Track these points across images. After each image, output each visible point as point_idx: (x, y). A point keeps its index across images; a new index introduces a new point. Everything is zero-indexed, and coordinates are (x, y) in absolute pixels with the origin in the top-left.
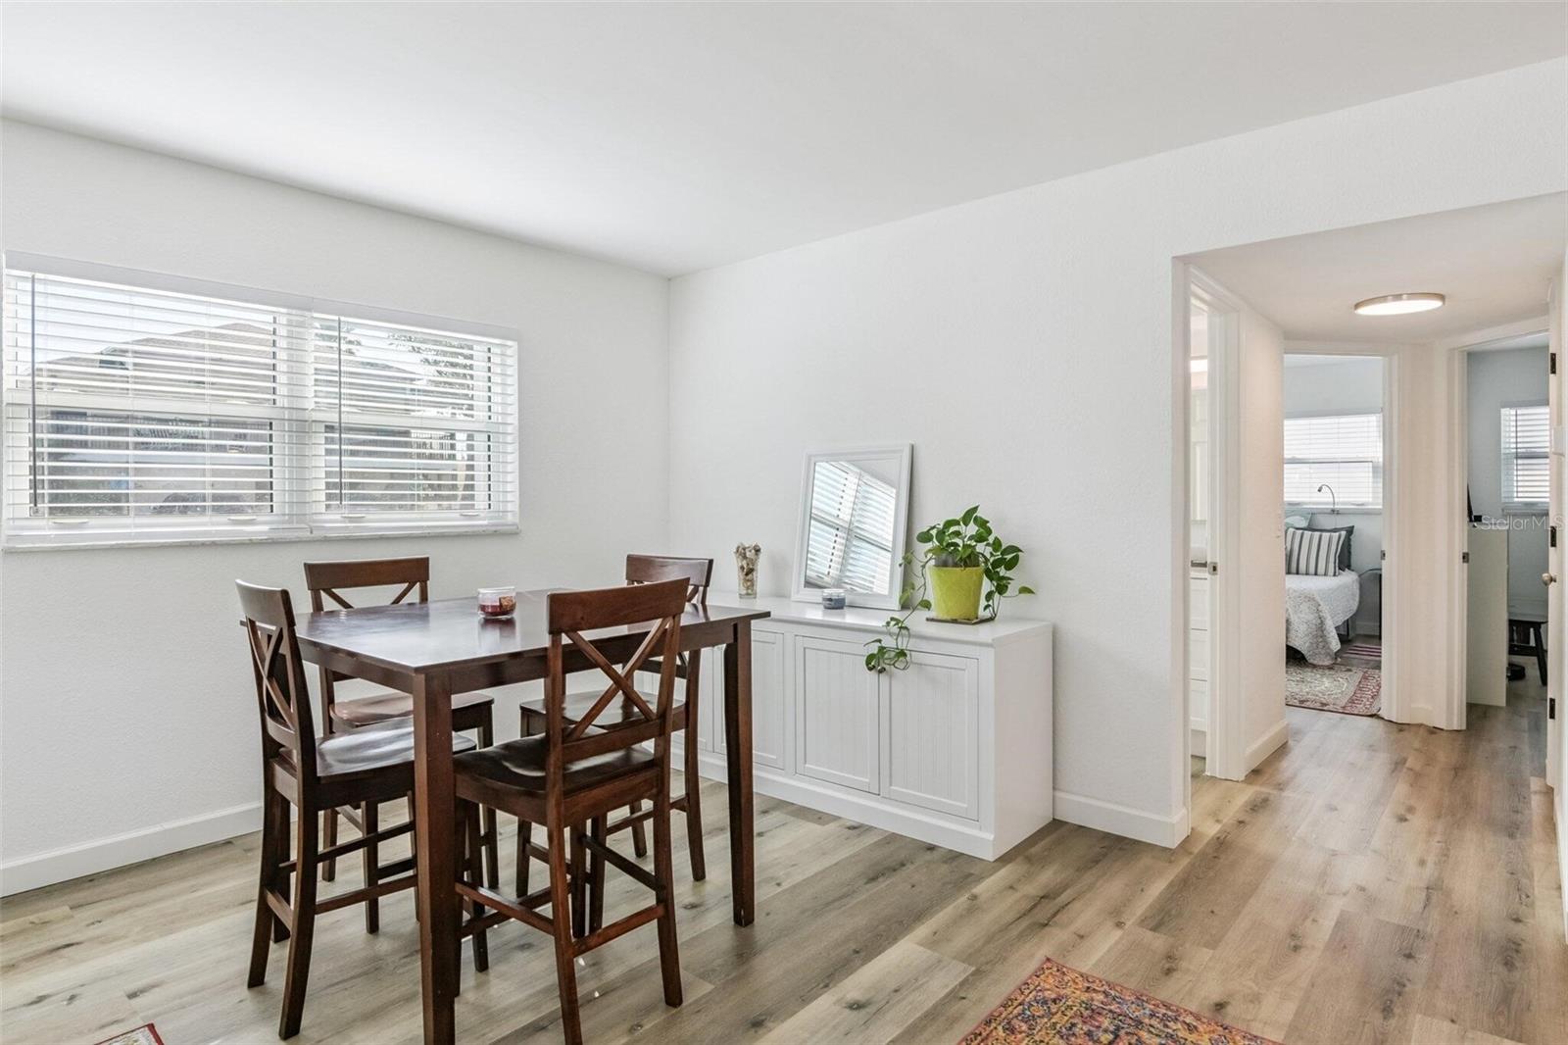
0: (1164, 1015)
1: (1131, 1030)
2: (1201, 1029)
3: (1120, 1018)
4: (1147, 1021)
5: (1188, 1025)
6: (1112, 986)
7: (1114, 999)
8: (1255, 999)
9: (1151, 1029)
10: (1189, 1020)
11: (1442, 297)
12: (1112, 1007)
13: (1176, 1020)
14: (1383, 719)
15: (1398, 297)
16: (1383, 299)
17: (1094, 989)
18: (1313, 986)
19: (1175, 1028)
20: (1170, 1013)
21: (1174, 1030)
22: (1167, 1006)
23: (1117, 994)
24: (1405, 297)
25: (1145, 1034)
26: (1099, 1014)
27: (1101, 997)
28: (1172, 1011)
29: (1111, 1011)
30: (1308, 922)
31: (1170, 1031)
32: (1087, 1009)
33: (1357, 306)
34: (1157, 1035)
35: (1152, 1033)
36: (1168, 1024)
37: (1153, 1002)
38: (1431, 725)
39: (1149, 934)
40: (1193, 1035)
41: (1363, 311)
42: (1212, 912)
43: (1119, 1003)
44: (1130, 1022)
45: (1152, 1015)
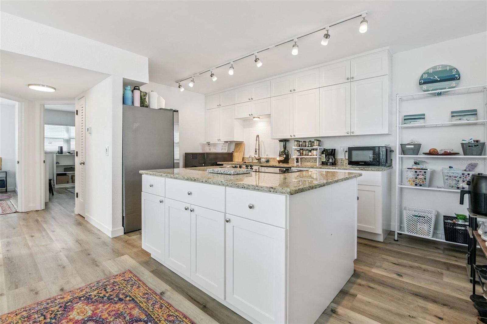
0: (51, 301)
1: (46, 311)
2: (65, 296)
3: (39, 311)
4: (48, 306)
5: (61, 298)
6: (24, 308)
7: (30, 310)
8: (68, 282)
9: (52, 306)
10: (59, 297)
11: (55, 89)
12: (32, 312)
13: (56, 300)
14: (19, 212)
15: (43, 86)
16: (39, 85)
17: (19, 313)
18: (78, 271)
19: (58, 301)
20: (52, 300)
21: (59, 302)
22: (49, 299)
23: (30, 308)
24: (45, 86)
25: (52, 309)
26: (31, 316)
27: (25, 312)
28: (52, 299)
29: (33, 313)
30: (59, 261)
31: (58, 303)
32: (24, 318)
33: (29, 85)
34: (55, 306)
35: (54, 307)
36: (55, 302)
37: (44, 301)
38: (35, 210)
39: (17, 290)
40: (65, 299)
41: (31, 87)
42: (30, 274)
43: (33, 309)
44: (43, 310)
45: (48, 304)
